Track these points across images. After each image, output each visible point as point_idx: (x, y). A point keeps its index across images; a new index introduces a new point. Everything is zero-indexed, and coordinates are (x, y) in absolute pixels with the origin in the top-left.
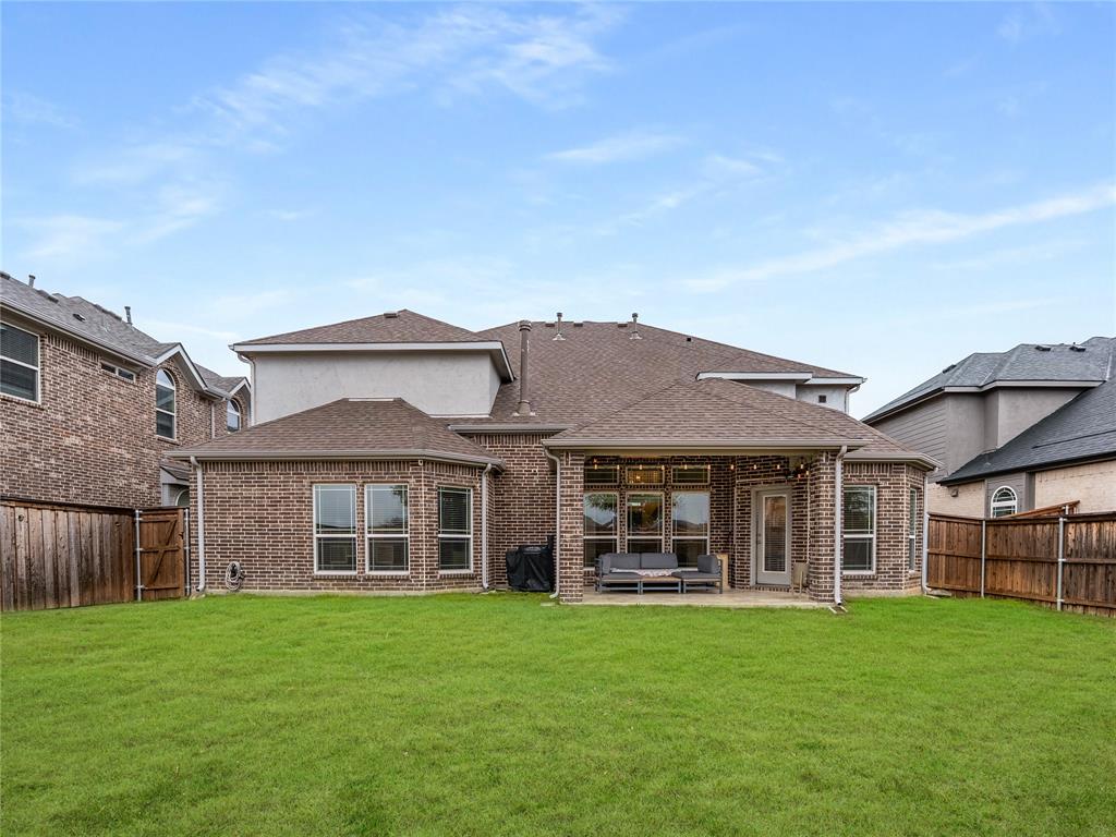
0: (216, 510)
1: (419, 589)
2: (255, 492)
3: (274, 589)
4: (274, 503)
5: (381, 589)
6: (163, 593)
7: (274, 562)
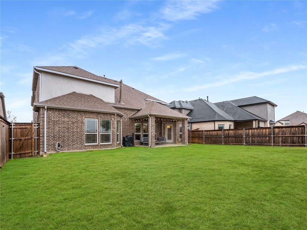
0: (51, 125)
1: (114, 147)
2: (66, 119)
3: (72, 150)
4: (73, 123)
5: (105, 148)
6: (24, 155)
7: (72, 142)
